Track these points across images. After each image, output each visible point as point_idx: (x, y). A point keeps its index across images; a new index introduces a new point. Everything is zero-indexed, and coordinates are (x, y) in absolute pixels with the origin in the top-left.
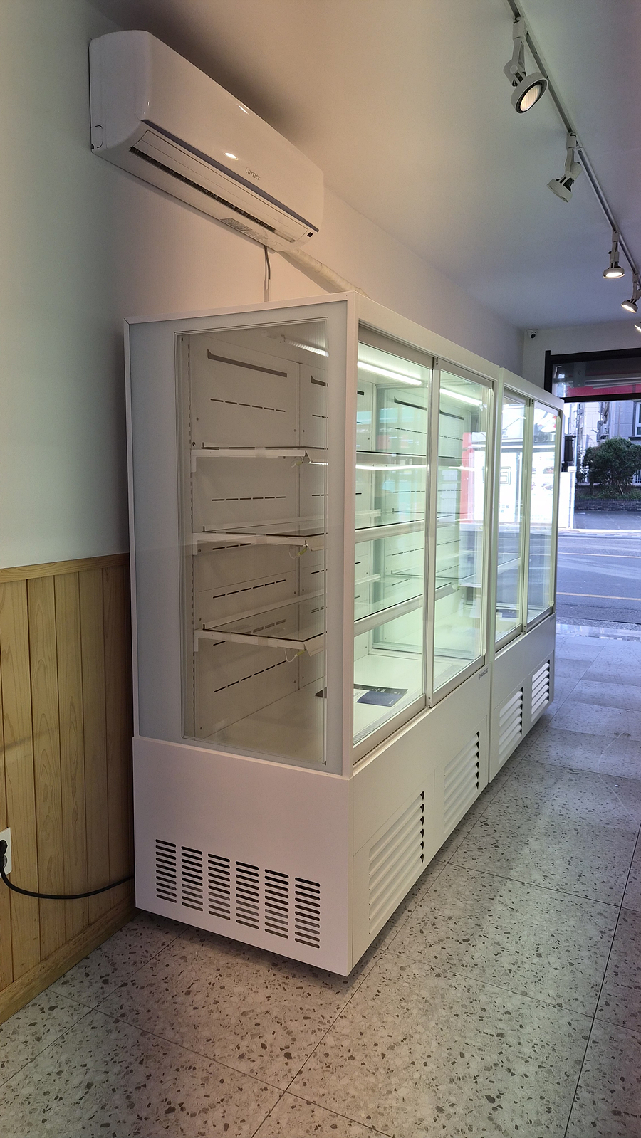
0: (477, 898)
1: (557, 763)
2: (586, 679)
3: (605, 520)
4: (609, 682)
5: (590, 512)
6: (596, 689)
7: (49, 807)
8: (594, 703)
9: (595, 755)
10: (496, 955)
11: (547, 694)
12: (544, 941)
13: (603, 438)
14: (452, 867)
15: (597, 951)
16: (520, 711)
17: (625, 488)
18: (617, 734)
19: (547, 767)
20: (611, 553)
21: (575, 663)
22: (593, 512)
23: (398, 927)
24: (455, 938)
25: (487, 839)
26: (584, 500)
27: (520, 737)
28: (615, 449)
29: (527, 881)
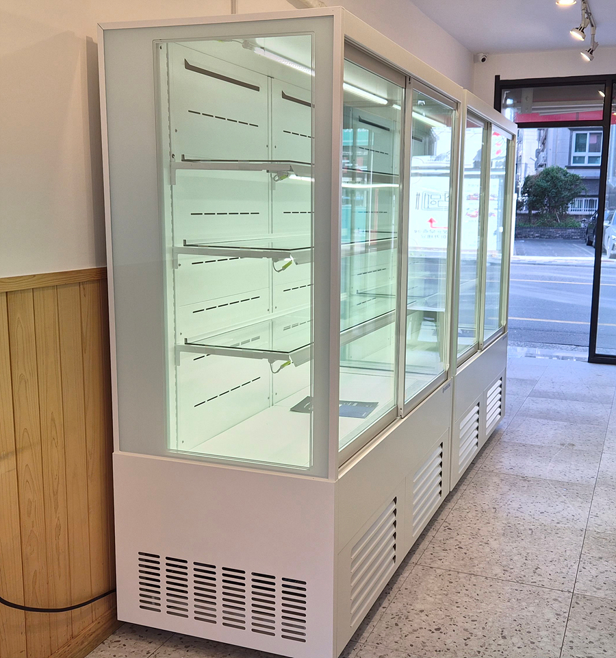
0: (445, 592)
1: (511, 472)
2: (534, 396)
3: (543, 248)
4: (553, 398)
5: (529, 240)
6: (542, 405)
7: (33, 522)
8: (540, 418)
9: (544, 464)
10: (465, 640)
11: (499, 410)
12: (507, 626)
13: (541, 166)
14: (420, 567)
15: (554, 630)
16: (476, 424)
17: (561, 216)
18: (563, 445)
19: (502, 476)
20: (550, 279)
21: (522, 381)
22: (532, 240)
23: (374, 622)
24: (428, 628)
25: (451, 541)
26: (523, 228)
27: (476, 449)
28: (552, 178)
29: (490, 575)
